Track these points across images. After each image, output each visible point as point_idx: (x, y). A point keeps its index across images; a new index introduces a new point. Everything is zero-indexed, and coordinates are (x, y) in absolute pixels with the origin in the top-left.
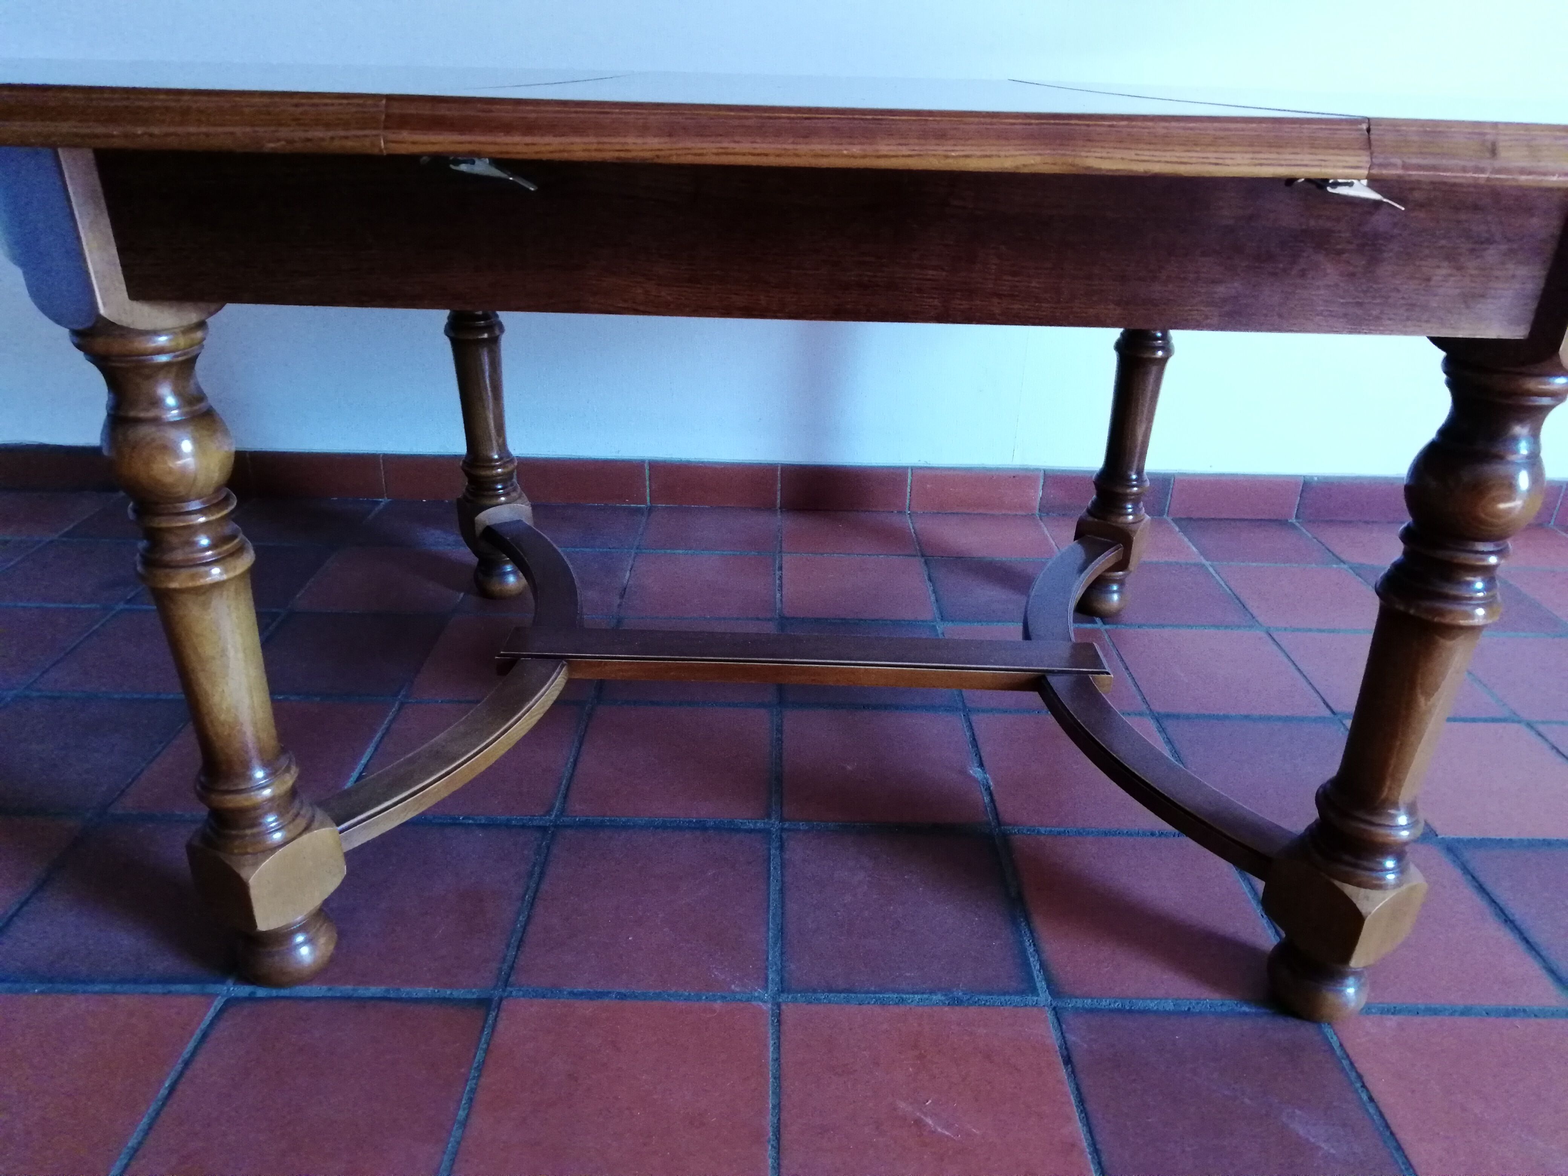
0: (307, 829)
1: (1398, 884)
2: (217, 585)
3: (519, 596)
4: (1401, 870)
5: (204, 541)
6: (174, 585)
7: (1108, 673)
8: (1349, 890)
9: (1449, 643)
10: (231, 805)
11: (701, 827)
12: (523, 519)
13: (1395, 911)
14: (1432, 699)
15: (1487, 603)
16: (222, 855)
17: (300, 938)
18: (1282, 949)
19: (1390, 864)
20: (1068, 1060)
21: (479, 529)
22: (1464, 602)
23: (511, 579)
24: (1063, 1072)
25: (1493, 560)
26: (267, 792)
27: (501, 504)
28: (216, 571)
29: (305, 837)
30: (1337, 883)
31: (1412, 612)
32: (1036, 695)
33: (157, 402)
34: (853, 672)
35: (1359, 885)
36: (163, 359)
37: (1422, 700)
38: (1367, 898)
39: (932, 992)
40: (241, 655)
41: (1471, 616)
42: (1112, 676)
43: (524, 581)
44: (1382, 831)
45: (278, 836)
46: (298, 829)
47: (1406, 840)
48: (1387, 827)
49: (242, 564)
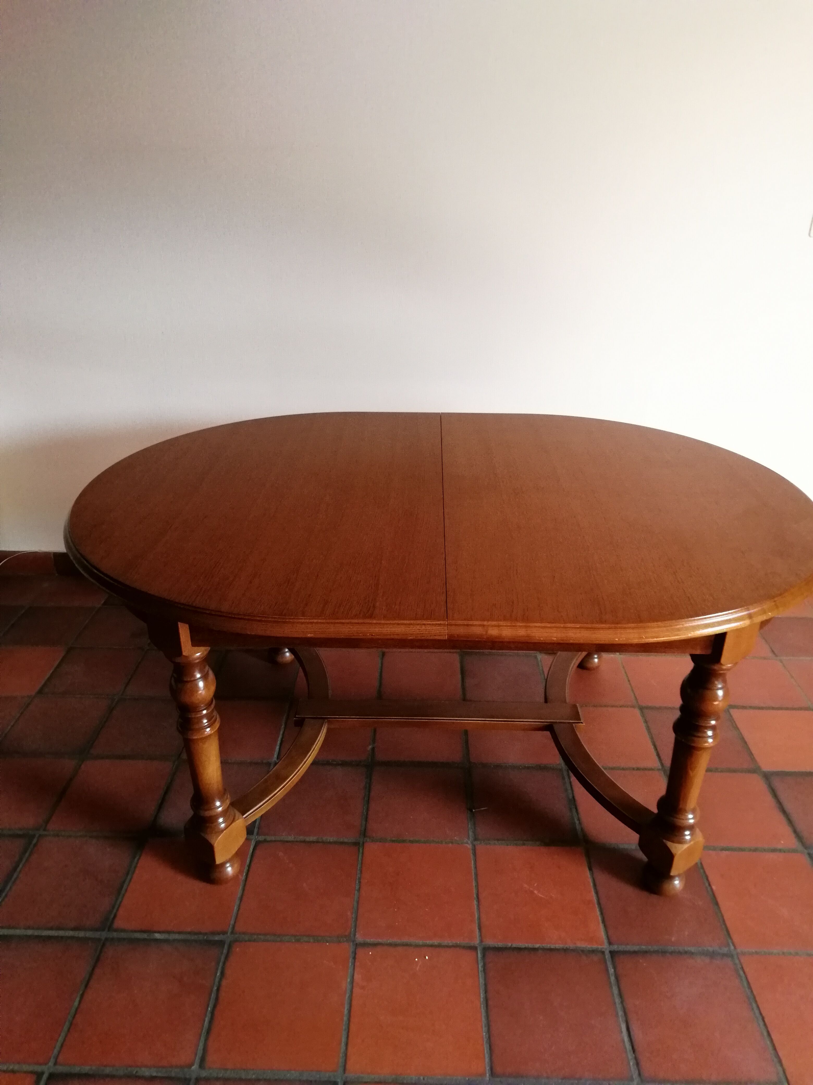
0: (233, 821)
1: (691, 840)
2: (210, 736)
4: (691, 835)
5: (205, 721)
6: (194, 738)
7: (582, 723)
8: (669, 844)
9: (698, 753)
10: (208, 815)
13: (690, 851)
14: (694, 772)
15: (713, 738)
16: (203, 835)
17: (228, 865)
19: (687, 833)
22: (706, 738)
23: (288, 654)
25: (713, 723)
26: (220, 809)
28: (208, 730)
29: (233, 824)
30: (664, 841)
32: (548, 733)
33: (195, 676)
34: (463, 723)
35: (673, 842)
36: (198, 661)
38: (676, 847)
40: (214, 759)
42: (584, 724)
43: (293, 656)
44: (680, 821)
45: (223, 825)
46: (230, 821)
47: (692, 823)
48: (683, 819)
49: (217, 725)
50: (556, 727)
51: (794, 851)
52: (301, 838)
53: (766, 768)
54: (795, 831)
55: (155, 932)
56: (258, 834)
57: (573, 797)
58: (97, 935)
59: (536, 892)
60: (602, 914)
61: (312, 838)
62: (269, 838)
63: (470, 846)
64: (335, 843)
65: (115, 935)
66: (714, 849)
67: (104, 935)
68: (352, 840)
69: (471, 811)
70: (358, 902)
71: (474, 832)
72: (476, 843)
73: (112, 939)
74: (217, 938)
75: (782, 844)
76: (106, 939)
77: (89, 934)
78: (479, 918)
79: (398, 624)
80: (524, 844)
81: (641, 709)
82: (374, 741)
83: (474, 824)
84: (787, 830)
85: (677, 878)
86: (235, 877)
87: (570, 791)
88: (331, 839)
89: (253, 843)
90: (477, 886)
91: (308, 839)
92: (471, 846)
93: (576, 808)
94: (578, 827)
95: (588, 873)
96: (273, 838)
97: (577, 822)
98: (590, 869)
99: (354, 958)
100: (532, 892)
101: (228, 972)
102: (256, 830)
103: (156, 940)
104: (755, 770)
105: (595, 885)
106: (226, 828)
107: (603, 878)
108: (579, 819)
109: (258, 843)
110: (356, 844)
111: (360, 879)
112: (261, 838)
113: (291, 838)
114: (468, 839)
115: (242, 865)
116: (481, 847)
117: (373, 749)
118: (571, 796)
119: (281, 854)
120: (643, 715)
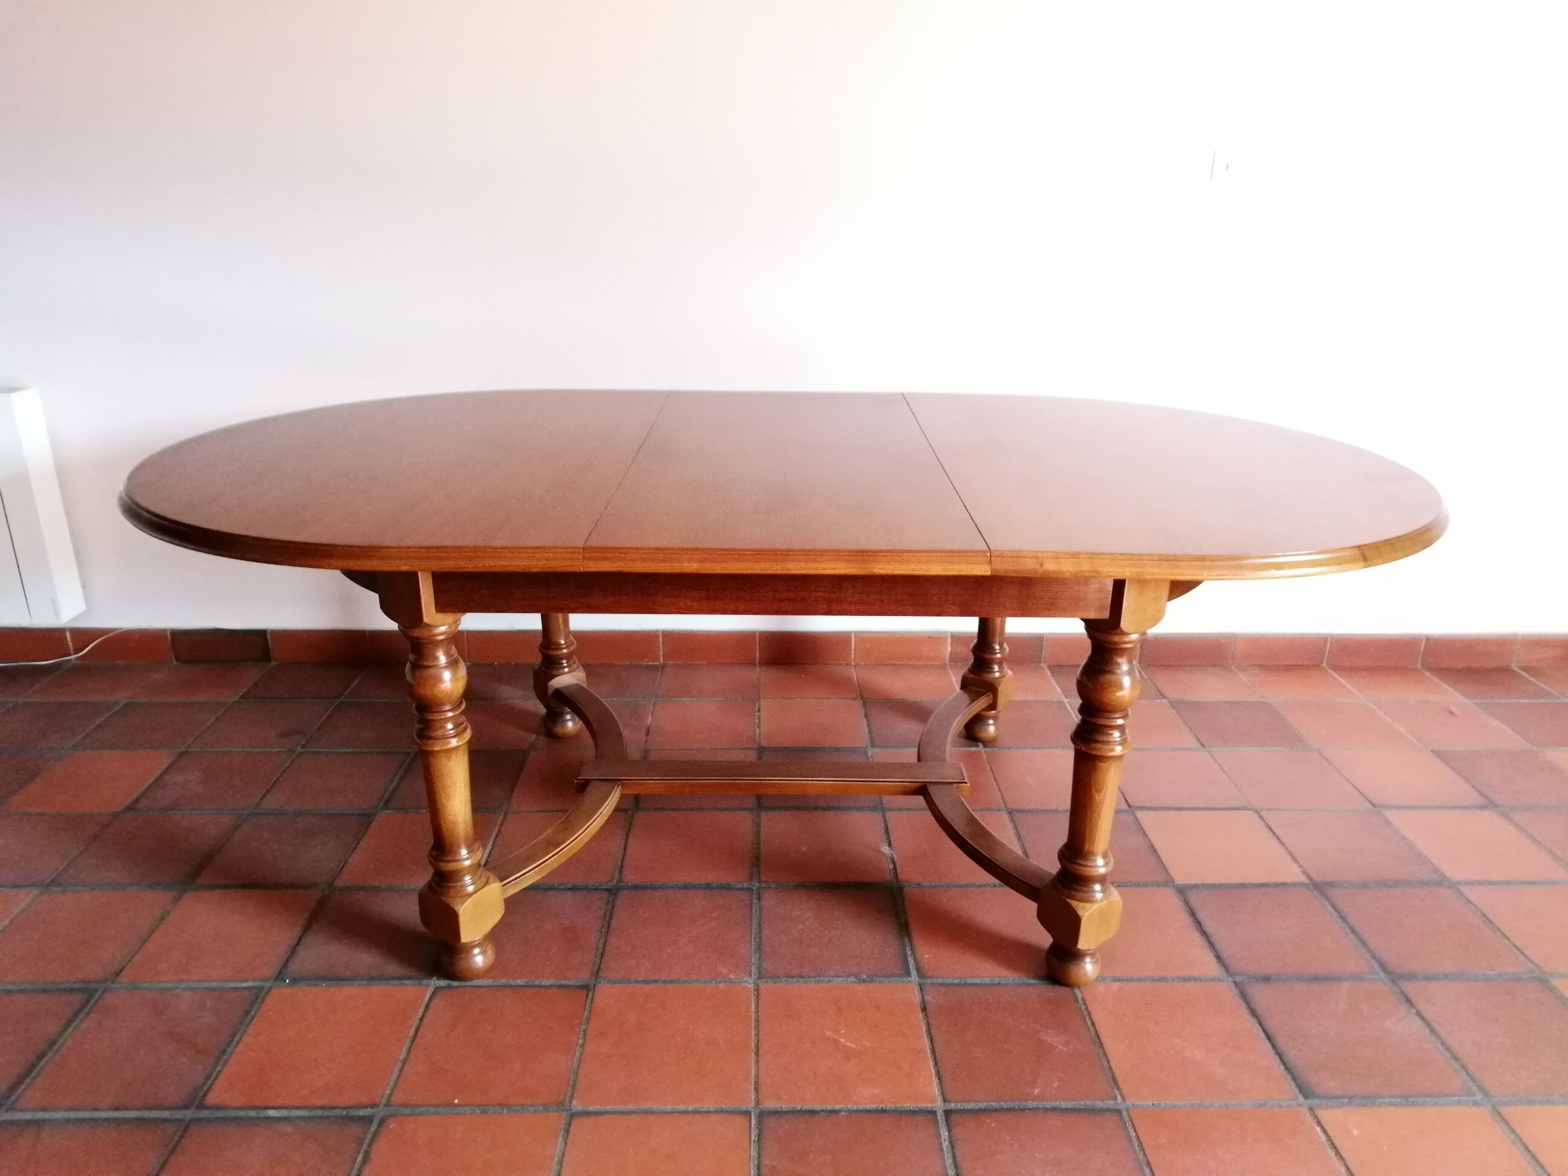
0: (486, 884)
1: (1102, 899)
2: (454, 749)
4: (1102, 890)
5: (450, 726)
6: (435, 749)
8: (1074, 903)
9: (1105, 765)
10: (452, 869)
11: (708, 887)
13: (1103, 914)
14: (1101, 795)
15: (1123, 743)
18: (1054, 945)
19: (1097, 888)
20: (924, 1009)
22: (1112, 743)
24: (921, 1015)
25: (1120, 722)
26: (467, 863)
28: (454, 741)
29: (484, 890)
30: (1067, 900)
31: (1089, 750)
35: (1079, 901)
38: (1083, 908)
39: (848, 976)
40: (463, 785)
41: (1114, 751)
44: (1087, 869)
45: (471, 888)
46: (481, 885)
47: (1103, 874)
48: (1091, 867)
49: (467, 735)
50: (931, 789)
85: (1086, 957)
106: (473, 894)
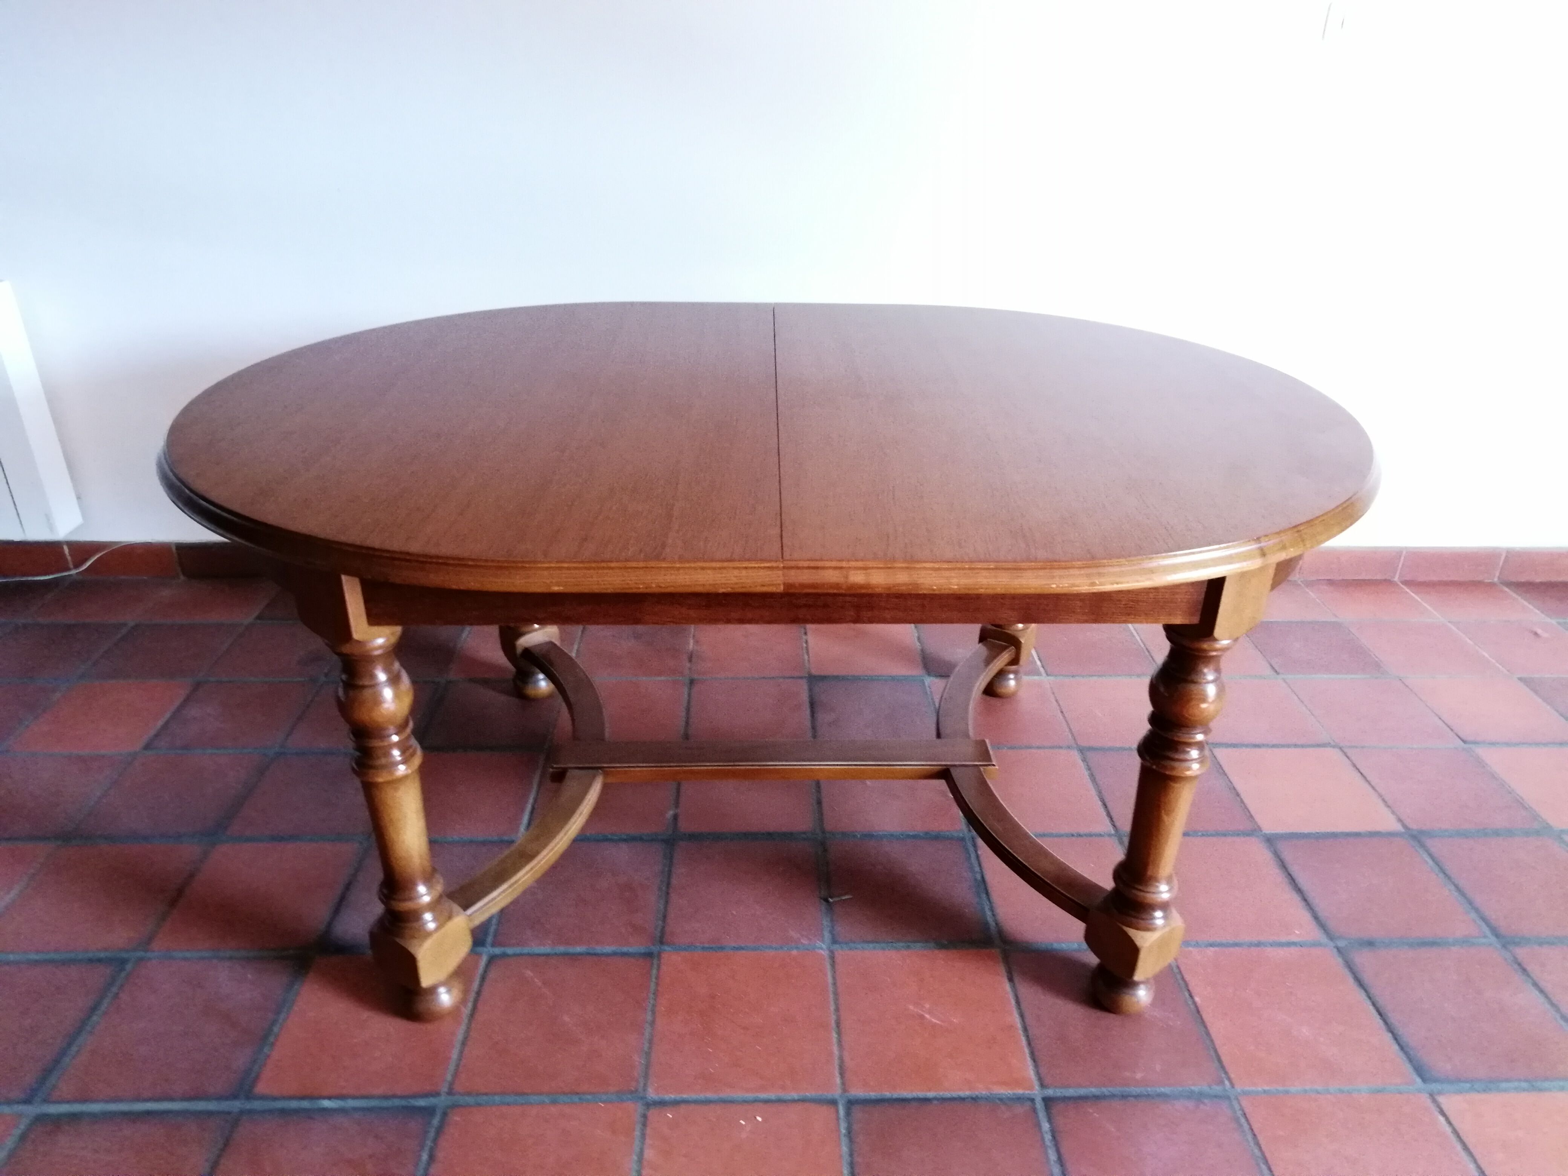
0: (450, 917)
1: (1164, 926)
3: (550, 696)
4: (1165, 917)
6: (380, 780)
7: (994, 765)
8: (1132, 932)
9: (1176, 785)
10: (406, 909)
12: (553, 640)
13: (1163, 943)
15: (1200, 762)
16: (398, 940)
17: (442, 990)
18: (1101, 968)
21: (519, 651)
22: (1188, 762)
23: (542, 685)
25: (1199, 738)
27: (536, 630)
30: (1124, 928)
31: (1154, 767)
32: (943, 781)
33: (376, 677)
34: (812, 770)
35: (1137, 929)
36: (380, 652)
37: (1165, 818)
38: (1142, 937)
41: (1189, 769)
42: (997, 767)
43: (552, 686)
44: (1148, 895)
46: (443, 919)
47: (1167, 900)
48: (1154, 893)
49: (417, 761)
50: (955, 773)
51: (1316, 944)
52: (561, 949)
53: (1269, 827)
54: (1316, 918)
55: (324, 1098)
56: (493, 945)
57: (983, 877)
58: (225, 1106)
59: (927, 1016)
60: (1029, 1044)
61: (579, 949)
62: (510, 951)
63: (825, 953)
64: (614, 954)
65: (257, 1105)
66: (1197, 945)
67: (236, 1105)
68: (642, 949)
69: (827, 901)
70: (651, 1042)
71: (831, 932)
72: (836, 947)
73: (250, 1112)
74: (422, 1103)
75: (1297, 935)
76: (242, 1112)
77: (211, 1106)
78: (841, 1059)
79: (703, 568)
80: (908, 947)
81: (1082, 750)
82: (677, 804)
83: (832, 921)
84: (1305, 916)
85: (1142, 986)
86: (455, 1011)
87: (977, 869)
88: (608, 949)
89: (484, 959)
90: (837, 1010)
91: (571, 950)
92: (827, 952)
93: (987, 893)
94: (990, 919)
95: (1007, 986)
96: (518, 950)
97: (989, 913)
98: (1011, 979)
99: (644, 1125)
100: (922, 1017)
101: (440, 1155)
102: (490, 939)
103: (325, 1110)
104: (1254, 831)
105: (1018, 1002)
106: (437, 929)
107: (1031, 993)
108: (992, 909)
109: (492, 959)
110: (649, 955)
111: (654, 1006)
112: (497, 951)
113: (546, 949)
114: (823, 941)
115: (466, 992)
116: (841, 952)
117: (675, 817)
118: (979, 877)
119: (529, 973)
120: (1084, 760)
